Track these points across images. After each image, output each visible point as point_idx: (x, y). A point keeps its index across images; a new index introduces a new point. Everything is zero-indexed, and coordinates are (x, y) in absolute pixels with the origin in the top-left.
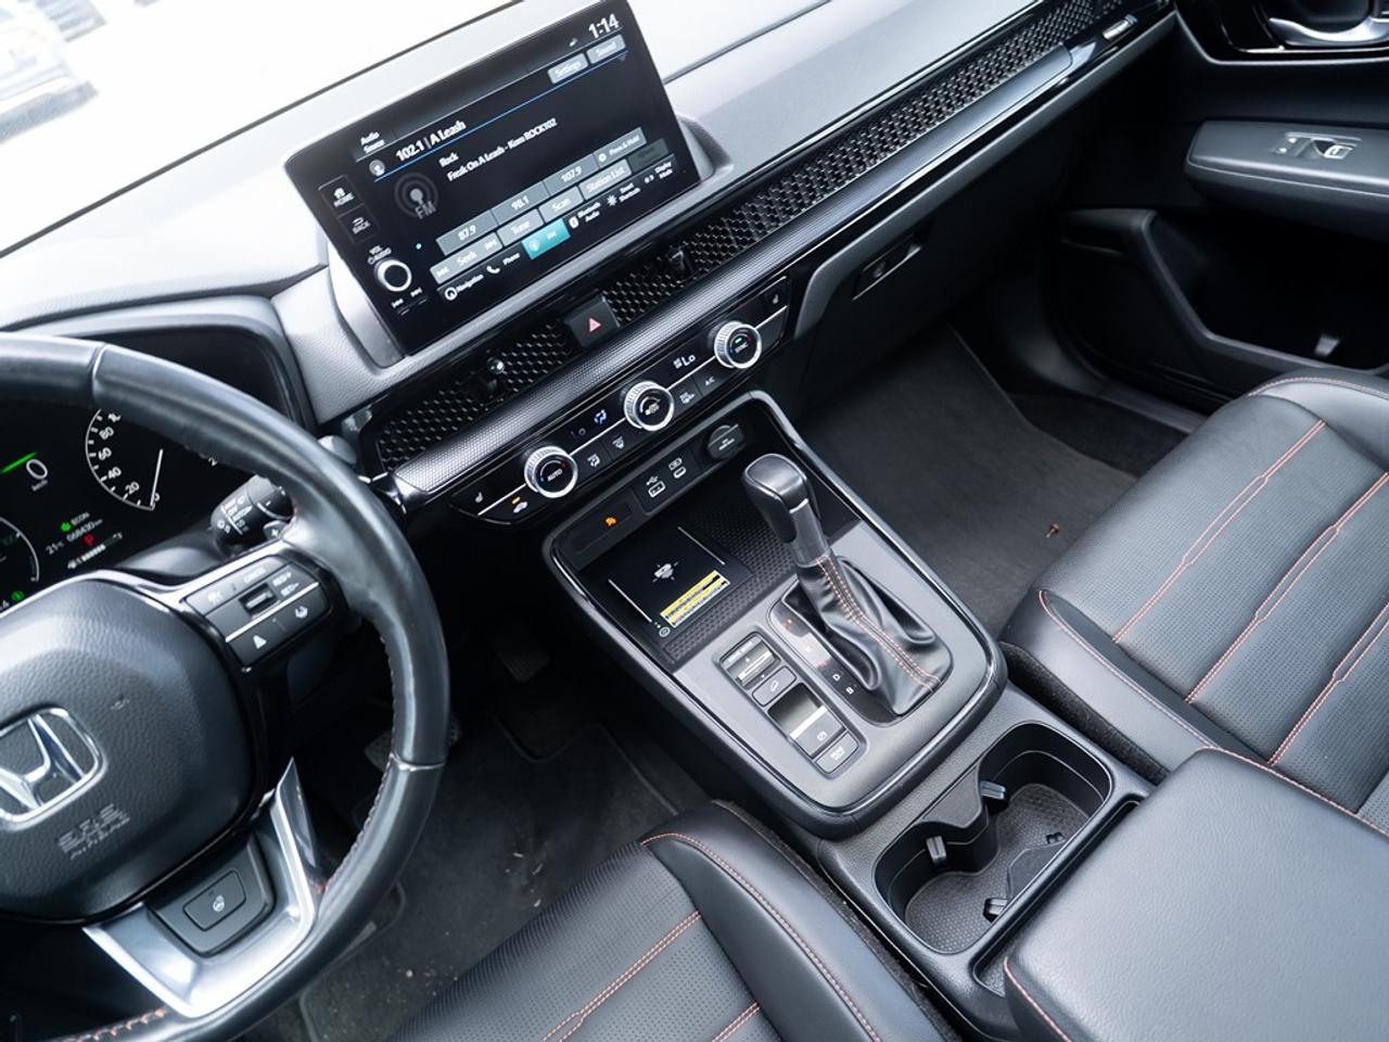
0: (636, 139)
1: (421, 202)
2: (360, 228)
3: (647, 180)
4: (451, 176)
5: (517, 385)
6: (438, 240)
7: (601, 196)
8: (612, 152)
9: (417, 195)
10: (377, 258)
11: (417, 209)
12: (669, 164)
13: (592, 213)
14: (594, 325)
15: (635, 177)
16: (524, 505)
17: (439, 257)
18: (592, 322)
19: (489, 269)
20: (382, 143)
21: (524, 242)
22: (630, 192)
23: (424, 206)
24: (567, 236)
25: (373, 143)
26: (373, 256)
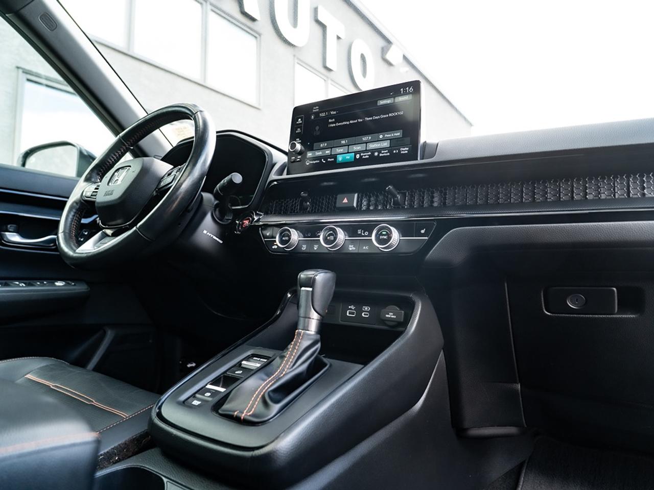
0: (399, 134)
1: (317, 130)
2: (299, 132)
3: (395, 152)
4: (330, 125)
6: (315, 144)
7: (373, 151)
8: (386, 135)
9: (317, 128)
11: (315, 132)
12: (407, 149)
13: (366, 156)
14: (345, 201)
15: (390, 149)
16: (276, 247)
17: (312, 149)
18: (346, 199)
19: (323, 160)
20: (318, 110)
21: (338, 156)
22: (385, 153)
23: (317, 132)
24: (353, 160)
25: (316, 109)
26: (296, 141)
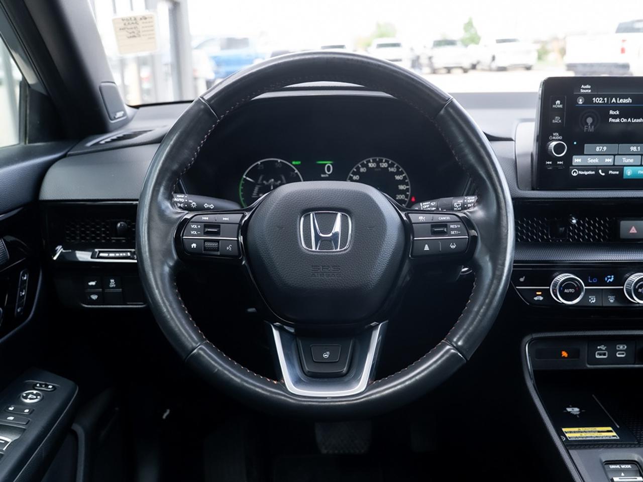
1: (589, 124)
2: (556, 121)
4: (611, 120)
5: (573, 238)
6: (586, 145)
9: (590, 120)
10: (554, 138)
11: (585, 126)
14: (633, 230)
16: (541, 298)
17: (581, 153)
18: (633, 228)
19: (600, 171)
20: (590, 91)
21: (625, 167)
23: (589, 127)
25: (586, 89)
26: (553, 136)
